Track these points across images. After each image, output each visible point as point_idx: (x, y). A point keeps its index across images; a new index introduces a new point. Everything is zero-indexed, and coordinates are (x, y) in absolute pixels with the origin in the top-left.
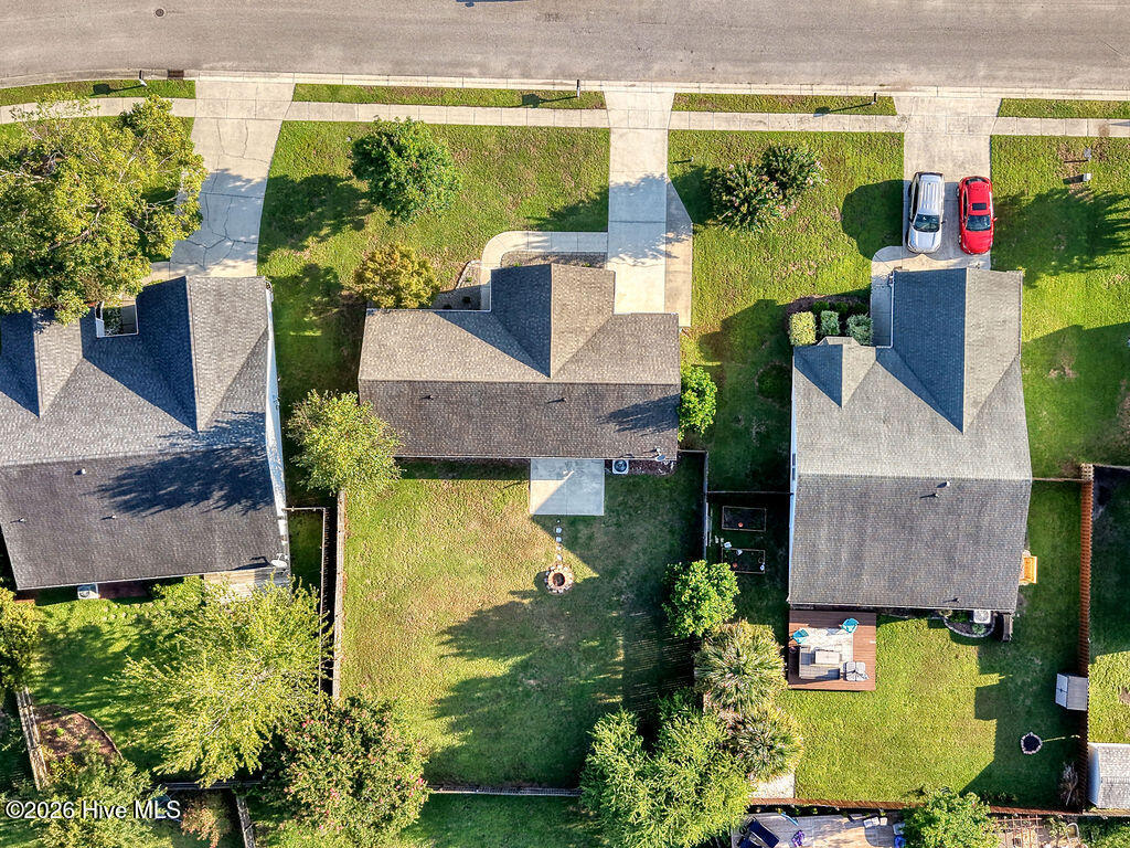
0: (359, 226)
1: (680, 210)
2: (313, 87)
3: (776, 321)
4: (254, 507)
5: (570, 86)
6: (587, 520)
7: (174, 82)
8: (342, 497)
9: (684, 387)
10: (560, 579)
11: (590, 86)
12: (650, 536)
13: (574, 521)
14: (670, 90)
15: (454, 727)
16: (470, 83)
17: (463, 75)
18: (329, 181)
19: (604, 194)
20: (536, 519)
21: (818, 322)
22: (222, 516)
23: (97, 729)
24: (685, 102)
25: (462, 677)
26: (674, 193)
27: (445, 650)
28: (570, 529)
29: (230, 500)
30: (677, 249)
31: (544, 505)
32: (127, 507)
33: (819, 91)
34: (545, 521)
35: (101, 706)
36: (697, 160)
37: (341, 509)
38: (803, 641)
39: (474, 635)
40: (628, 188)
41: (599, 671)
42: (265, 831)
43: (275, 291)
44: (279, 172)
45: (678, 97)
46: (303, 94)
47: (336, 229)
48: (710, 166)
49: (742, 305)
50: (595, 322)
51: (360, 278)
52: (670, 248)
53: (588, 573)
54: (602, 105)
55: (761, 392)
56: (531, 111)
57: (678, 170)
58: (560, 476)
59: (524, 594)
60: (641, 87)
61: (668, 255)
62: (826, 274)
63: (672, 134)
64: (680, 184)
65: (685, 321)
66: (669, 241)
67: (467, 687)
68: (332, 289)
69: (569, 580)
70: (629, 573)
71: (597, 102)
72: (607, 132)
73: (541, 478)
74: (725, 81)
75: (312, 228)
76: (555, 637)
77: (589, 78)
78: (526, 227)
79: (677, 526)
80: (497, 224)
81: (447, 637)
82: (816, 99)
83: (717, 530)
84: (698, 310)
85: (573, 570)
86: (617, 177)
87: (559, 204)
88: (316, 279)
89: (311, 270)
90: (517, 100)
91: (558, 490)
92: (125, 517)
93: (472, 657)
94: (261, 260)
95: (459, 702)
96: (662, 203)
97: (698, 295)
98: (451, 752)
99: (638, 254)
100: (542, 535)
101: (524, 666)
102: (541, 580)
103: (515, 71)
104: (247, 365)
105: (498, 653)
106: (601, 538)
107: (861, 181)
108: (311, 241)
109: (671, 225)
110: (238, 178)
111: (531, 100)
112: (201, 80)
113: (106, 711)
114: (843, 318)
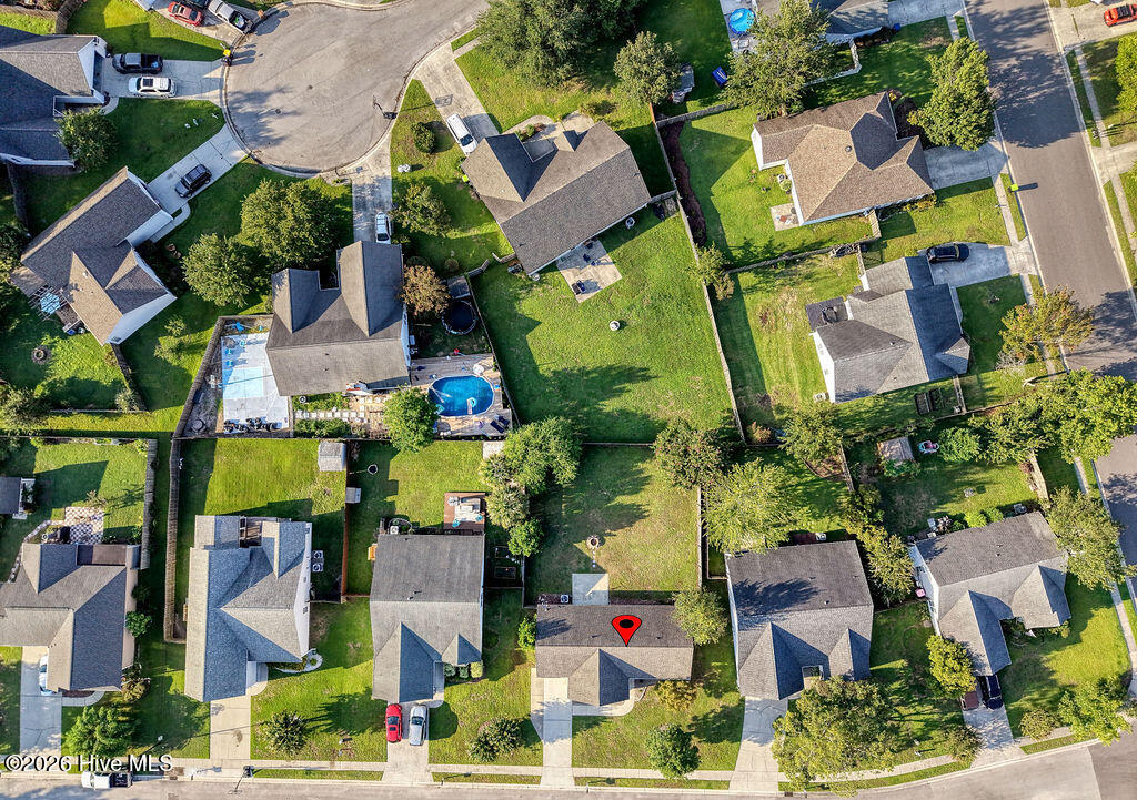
0: (695, 718)
1: (536, 726)
2: (719, 788)
3: (490, 671)
4: (743, 583)
5: (592, 789)
6: (580, 571)
7: (789, 791)
8: (700, 584)
9: (534, 644)
10: (593, 543)
11: (582, 788)
12: (550, 564)
13: (587, 571)
14: (542, 786)
15: (641, 471)
16: (641, 790)
17: (645, 794)
18: (710, 741)
19: (574, 734)
20: (604, 572)
21: (469, 673)
22: (757, 579)
23: (812, 470)
24: (534, 780)
25: (639, 495)
26: (540, 735)
27: (647, 508)
28: (589, 567)
29: (753, 587)
30: (539, 707)
31: (600, 579)
32: (804, 584)
33: (470, 785)
34: (601, 571)
35: (811, 481)
36: (528, 751)
37: (700, 579)
38: (478, 515)
39: (633, 515)
40: (562, 738)
41: (574, 499)
42: (730, 423)
43: (736, 685)
44: (735, 745)
45: (538, 783)
46: (726, 784)
47: (706, 716)
48: (522, 748)
49: (506, 678)
50: (577, 675)
51: (694, 695)
52: (542, 707)
53: (579, 545)
54: (576, 778)
55: (497, 635)
56: (611, 776)
57: (538, 746)
58: (594, 593)
59: (610, 535)
60: (557, 787)
61: (542, 704)
62: (465, 694)
63: (541, 764)
64: (537, 739)
65: (534, 671)
66: (542, 711)
67: (636, 491)
68: (708, 686)
69: (589, 542)
70: (560, 545)
71: (578, 780)
72: (573, 765)
73: (604, 592)
74: (515, 791)
75: (718, 717)
76: (595, 515)
77: (582, 792)
78: (612, 718)
79: (537, 569)
80: (627, 719)
81: (646, 514)
82: (471, 781)
83: (518, 567)
84: (527, 675)
85: (587, 547)
86: (568, 742)
87: (596, 729)
88: (716, 690)
89: (719, 696)
90: (618, 782)
91: (594, 585)
92: (804, 579)
93: (634, 505)
94: (743, 700)
95: (639, 484)
96: (545, 730)
97: (527, 684)
98: (643, 461)
99: (557, 704)
100: (602, 565)
101: (609, 500)
102: (602, 542)
103: (619, 796)
104: (748, 654)
105: (622, 506)
106: (574, 562)
107: (449, 740)
108: (719, 710)
109: (541, 719)
110: (755, 742)
111: (611, 782)
112: (776, 791)
113: (809, 479)
114: (458, 673)
